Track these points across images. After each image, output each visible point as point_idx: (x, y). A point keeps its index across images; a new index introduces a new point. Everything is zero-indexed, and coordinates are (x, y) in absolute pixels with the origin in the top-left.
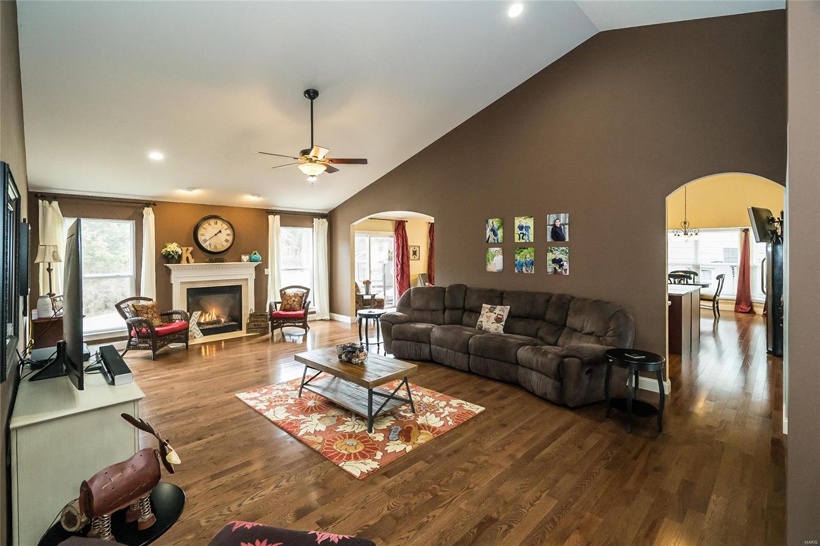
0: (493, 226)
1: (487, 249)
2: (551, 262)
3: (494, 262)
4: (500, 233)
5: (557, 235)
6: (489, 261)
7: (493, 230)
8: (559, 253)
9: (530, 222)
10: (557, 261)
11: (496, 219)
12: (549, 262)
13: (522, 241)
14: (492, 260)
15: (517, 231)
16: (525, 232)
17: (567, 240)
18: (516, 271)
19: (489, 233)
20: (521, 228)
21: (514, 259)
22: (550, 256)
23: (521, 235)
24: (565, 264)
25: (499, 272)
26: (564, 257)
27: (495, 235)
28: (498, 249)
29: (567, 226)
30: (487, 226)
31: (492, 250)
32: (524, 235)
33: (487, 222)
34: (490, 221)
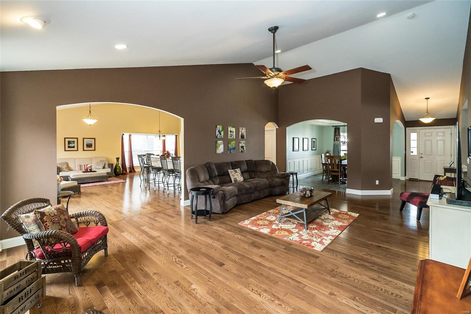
0: (219, 129)
1: (216, 142)
2: (241, 147)
3: (220, 148)
4: (222, 133)
5: (242, 137)
6: (217, 148)
7: (219, 131)
8: (242, 143)
9: (234, 130)
10: (242, 147)
11: (221, 126)
12: (240, 148)
13: (231, 138)
14: (219, 147)
15: (229, 133)
16: (232, 134)
17: (245, 138)
18: (229, 152)
19: (217, 133)
20: (231, 132)
21: (228, 147)
22: (240, 145)
23: (231, 135)
24: (245, 148)
25: (222, 153)
26: (244, 145)
27: (220, 134)
28: (221, 141)
29: (245, 133)
30: (216, 129)
31: (219, 142)
32: (232, 135)
33: (216, 127)
34: (218, 126)
